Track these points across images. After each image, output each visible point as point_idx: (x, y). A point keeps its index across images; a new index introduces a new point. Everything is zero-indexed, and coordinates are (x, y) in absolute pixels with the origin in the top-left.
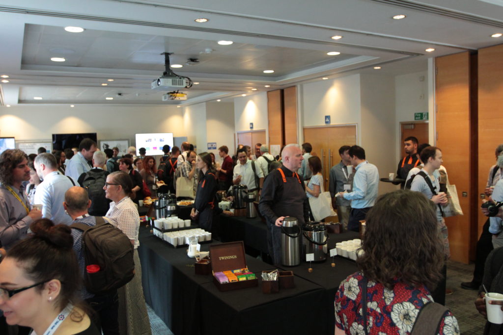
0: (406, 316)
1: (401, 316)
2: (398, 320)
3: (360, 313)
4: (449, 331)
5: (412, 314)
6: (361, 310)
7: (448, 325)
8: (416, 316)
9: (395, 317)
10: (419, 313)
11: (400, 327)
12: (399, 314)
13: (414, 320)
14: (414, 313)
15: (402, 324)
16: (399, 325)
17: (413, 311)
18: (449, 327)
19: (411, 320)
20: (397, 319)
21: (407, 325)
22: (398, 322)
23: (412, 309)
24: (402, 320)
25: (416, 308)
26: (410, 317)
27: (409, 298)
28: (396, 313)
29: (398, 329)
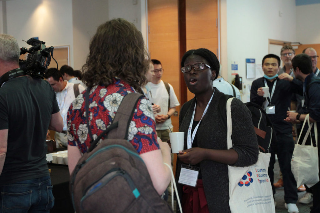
0: (114, 102)
1: (111, 102)
2: (109, 105)
3: (84, 116)
4: (144, 107)
5: (118, 99)
6: (85, 113)
7: (143, 104)
8: (121, 101)
9: (106, 104)
10: (123, 99)
11: (110, 110)
12: (109, 101)
13: (119, 103)
14: (120, 98)
15: (112, 108)
16: (109, 109)
17: (119, 97)
18: (144, 105)
19: (117, 104)
20: (107, 105)
21: (114, 107)
22: (108, 107)
23: (118, 96)
24: (111, 105)
25: (122, 95)
26: (117, 101)
27: (118, 91)
28: (108, 101)
29: (108, 111)
